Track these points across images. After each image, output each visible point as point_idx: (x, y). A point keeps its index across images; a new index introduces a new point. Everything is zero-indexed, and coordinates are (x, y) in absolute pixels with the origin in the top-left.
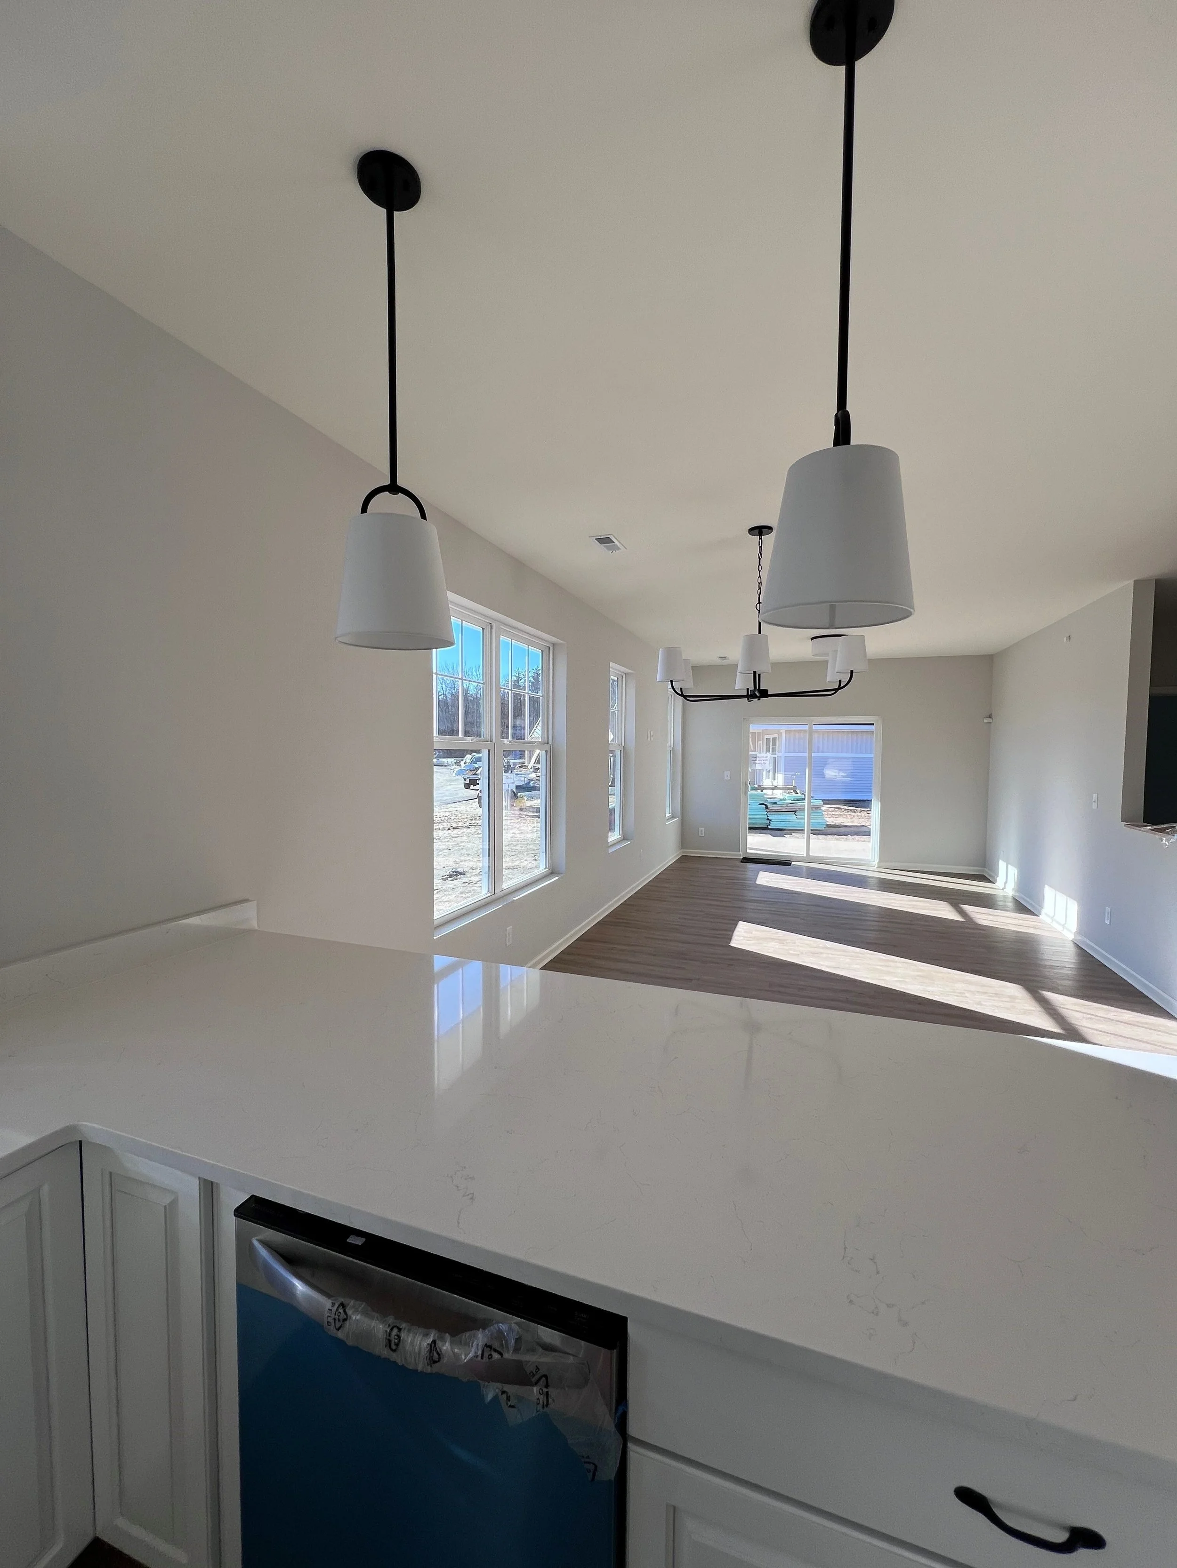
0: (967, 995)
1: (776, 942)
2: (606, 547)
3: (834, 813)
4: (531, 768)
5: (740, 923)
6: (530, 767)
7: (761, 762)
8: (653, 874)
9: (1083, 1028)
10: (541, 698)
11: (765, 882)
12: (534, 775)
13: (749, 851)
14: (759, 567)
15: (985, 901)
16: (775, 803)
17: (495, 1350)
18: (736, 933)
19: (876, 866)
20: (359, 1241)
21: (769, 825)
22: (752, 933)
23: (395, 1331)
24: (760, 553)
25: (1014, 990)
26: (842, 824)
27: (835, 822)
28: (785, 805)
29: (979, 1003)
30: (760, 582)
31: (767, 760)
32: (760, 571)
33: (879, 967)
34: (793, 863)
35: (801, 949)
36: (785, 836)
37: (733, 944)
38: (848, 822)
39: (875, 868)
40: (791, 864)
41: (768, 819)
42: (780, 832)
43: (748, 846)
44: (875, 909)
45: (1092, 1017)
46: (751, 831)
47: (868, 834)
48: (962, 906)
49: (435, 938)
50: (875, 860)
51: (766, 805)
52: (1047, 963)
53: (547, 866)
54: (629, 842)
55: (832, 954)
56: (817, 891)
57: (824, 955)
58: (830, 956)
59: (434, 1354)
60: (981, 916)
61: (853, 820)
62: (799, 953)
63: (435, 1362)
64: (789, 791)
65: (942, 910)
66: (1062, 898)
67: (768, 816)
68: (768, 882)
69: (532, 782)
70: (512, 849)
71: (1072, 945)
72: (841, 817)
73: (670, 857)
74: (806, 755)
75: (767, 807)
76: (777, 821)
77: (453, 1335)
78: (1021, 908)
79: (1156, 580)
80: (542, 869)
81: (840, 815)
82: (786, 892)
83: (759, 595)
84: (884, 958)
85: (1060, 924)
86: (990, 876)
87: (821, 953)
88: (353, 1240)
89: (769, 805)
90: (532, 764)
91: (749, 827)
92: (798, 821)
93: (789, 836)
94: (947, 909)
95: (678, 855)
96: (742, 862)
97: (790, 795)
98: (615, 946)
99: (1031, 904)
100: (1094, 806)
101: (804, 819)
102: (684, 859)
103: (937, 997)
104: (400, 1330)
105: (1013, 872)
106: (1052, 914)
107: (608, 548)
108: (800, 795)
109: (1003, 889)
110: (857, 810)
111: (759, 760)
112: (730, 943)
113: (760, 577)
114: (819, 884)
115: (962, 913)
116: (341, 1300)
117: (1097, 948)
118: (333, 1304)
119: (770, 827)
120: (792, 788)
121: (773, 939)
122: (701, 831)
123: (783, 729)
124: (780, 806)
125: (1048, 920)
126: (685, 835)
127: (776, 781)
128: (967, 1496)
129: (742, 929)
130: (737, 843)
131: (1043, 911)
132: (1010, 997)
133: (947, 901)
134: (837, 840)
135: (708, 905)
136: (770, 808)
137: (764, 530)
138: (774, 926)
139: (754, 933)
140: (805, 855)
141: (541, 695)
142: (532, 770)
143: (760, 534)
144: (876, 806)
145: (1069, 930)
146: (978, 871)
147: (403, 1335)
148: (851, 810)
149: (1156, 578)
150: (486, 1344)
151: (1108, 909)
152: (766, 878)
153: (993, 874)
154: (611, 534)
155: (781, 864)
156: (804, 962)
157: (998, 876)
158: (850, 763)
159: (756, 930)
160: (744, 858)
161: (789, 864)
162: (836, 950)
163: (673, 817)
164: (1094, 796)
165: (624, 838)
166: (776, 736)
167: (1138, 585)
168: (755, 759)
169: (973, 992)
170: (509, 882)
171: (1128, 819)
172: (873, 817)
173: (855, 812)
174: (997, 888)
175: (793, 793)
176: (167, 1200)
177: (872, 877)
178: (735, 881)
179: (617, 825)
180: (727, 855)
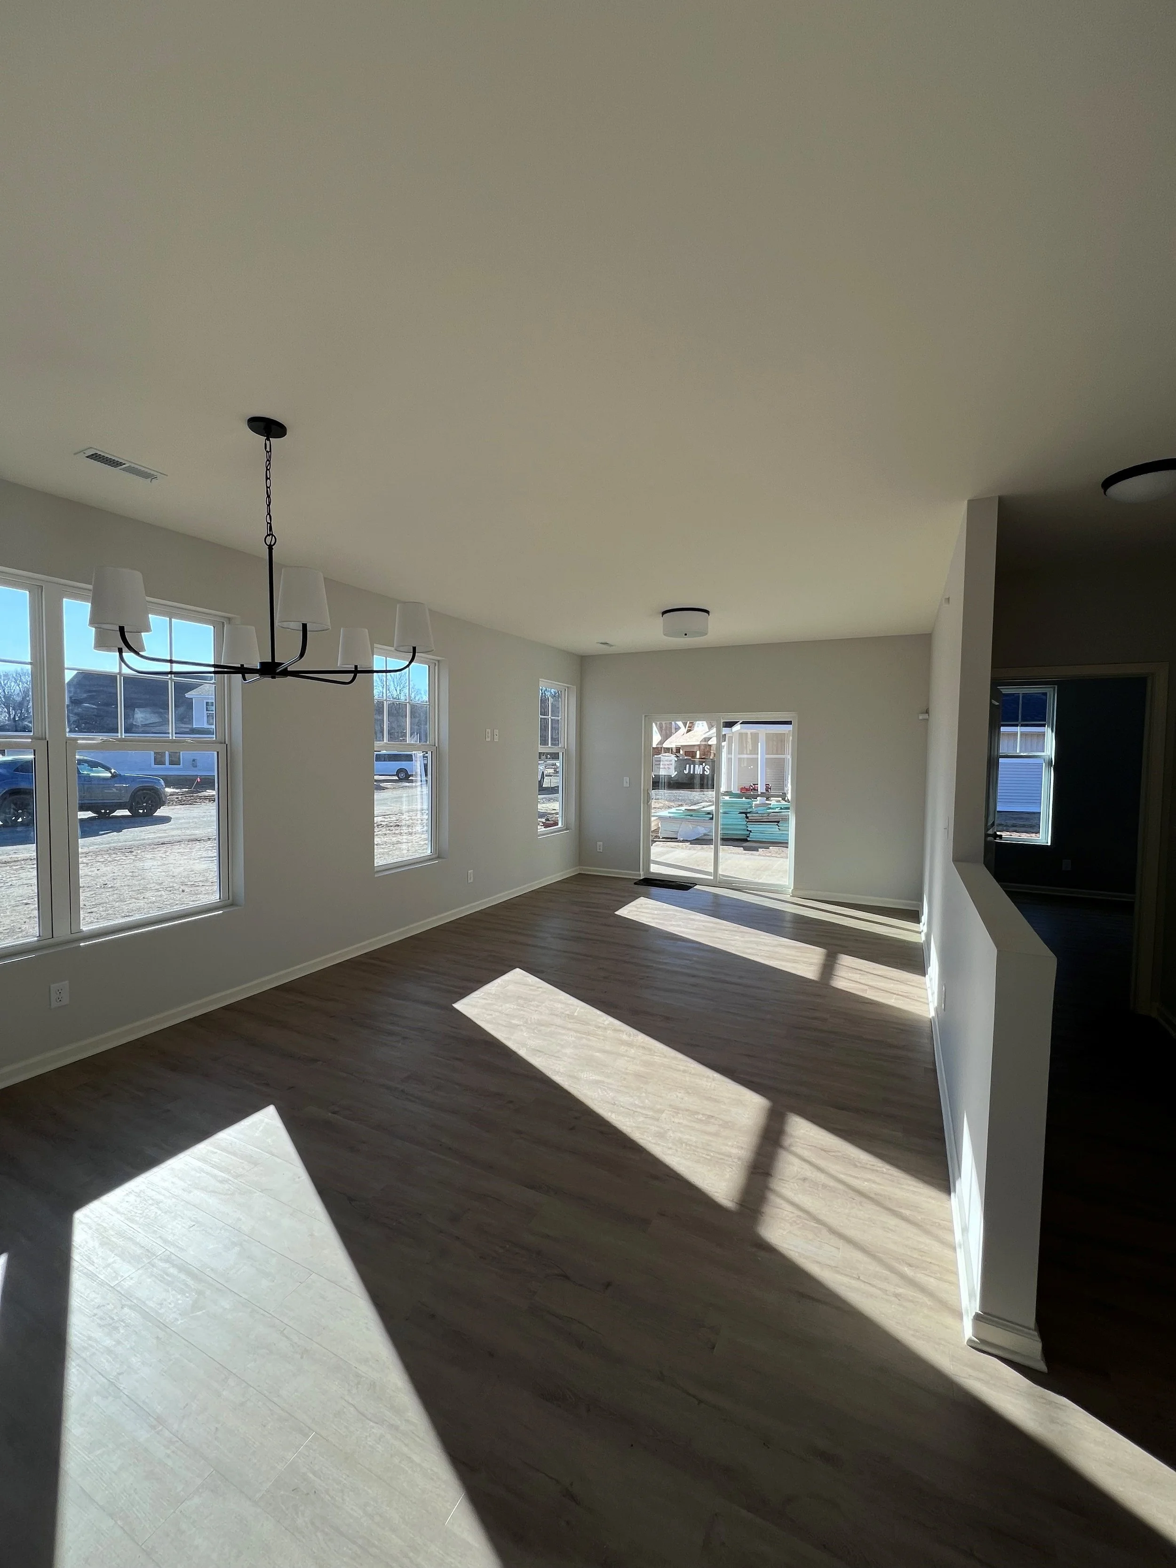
1: (515, 1004)
8: (498, 899)
11: (626, 913)
13: (652, 870)
18: (484, 987)
19: (790, 894)
22: (503, 988)
25: (747, 1110)
34: (695, 886)
40: (692, 887)
43: (652, 865)
48: (840, 956)
50: (791, 886)
53: (223, 898)
57: (550, 1029)
58: (558, 1029)
60: (849, 972)
66: (935, 959)
68: (630, 912)
79: (1000, 498)
85: (932, 994)
86: (920, 912)
87: (550, 1025)
95: (571, 873)
96: (631, 884)
99: (927, 959)
100: (946, 837)
105: (926, 914)
106: (931, 979)
109: (921, 934)
115: (829, 968)
117: (939, 1039)
119: (747, 839)
122: (600, 845)
125: (928, 986)
126: (583, 850)
130: (637, 861)
140: (712, 878)
143: (269, 432)
144: (792, 822)
149: (999, 494)
152: (633, 907)
155: (680, 887)
157: (923, 915)
160: (643, 879)
164: (946, 821)
165: (437, 857)
167: (973, 505)
174: (919, 930)
178: (595, 910)
180: (626, 874)
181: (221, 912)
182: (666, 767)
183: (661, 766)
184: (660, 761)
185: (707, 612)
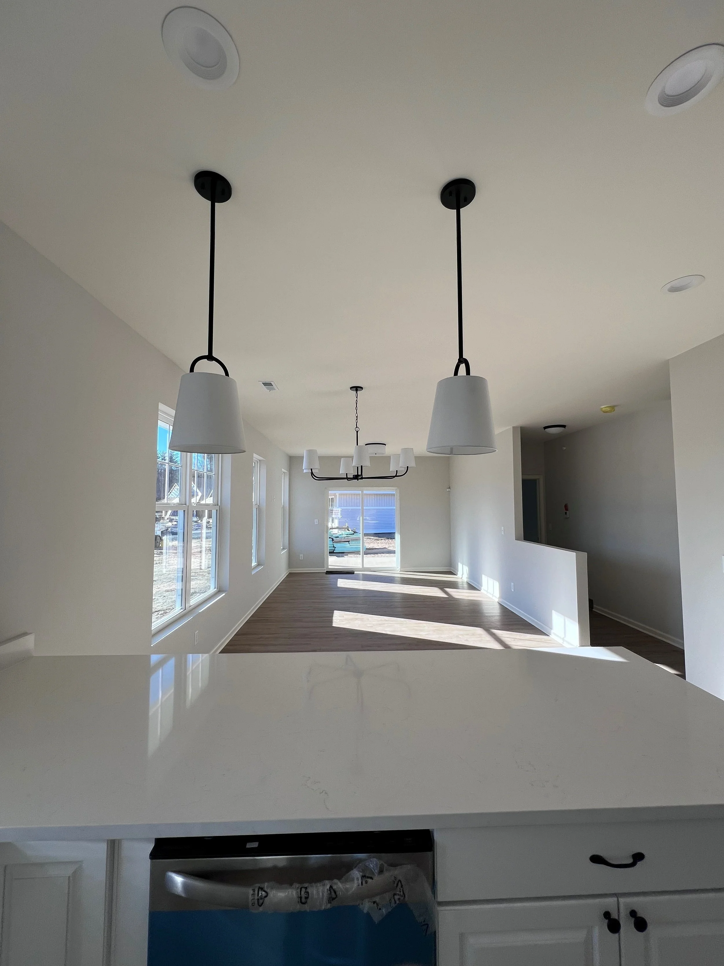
0: (460, 636)
1: (358, 621)
2: (266, 388)
3: (367, 541)
4: (168, 519)
5: (335, 611)
6: (166, 518)
7: (335, 513)
8: (274, 586)
9: (512, 646)
10: (213, 475)
11: (343, 585)
12: (170, 524)
13: (329, 567)
14: (356, 408)
15: (453, 585)
16: (338, 537)
17: (368, 877)
18: (334, 618)
19: (399, 571)
20: (255, 845)
21: (335, 550)
22: (343, 617)
23: (303, 890)
24: (357, 400)
25: (479, 631)
26: (373, 547)
27: (369, 546)
28: (343, 538)
29: (467, 640)
30: (357, 416)
31: (339, 512)
32: (357, 410)
33: (415, 628)
34: (355, 572)
35: (374, 623)
36: (344, 556)
37: (334, 625)
38: (376, 546)
39: (399, 572)
40: (354, 573)
41: (334, 547)
42: (341, 554)
43: (329, 564)
44: (399, 595)
45: (515, 639)
46: (331, 554)
47: (394, 552)
48: (445, 589)
49: (152, 645)
50: (399, 567)
51: (332, 538)
52: (487, 615)
53: (216, 587)
54: (263, 567)
55: (390, 624)
56: (373, 588)
57: (386, 625)
58: (390, 625)
59: (333, 895)
60: (455, 593)
61: (378, 544)
62: (373, 625)
63: (334, 899)
64: (344, 529)
65: (435, 592)
66: (491, 581)
67: (333, 545)
68: (344, 585)
69: (170, 529)
70: (167, 577)
71: (497, 604)
72: (371, 543)
73: (282, 575)
74: (360, 508)
75: (333, 540)
76: (339, 547)
77: (339, 879)
78: (471, 587)
79: (521, 427)
80: (212, 590)
81: (371, 542)
82: (351, 590)
83: (357, 423)
84: (417, 622)
85: (491, 594)
86: (453, 571)
87: (384, 624)
88: (250, 845)
89: (334, 539)
90: (168, 516)
91: (329, 552)
92: (351, 547)
93: (346, 556)
94: (439, 591)
95: (287, 573)
96: (326, 574)
97: (345, 532)
98: (262, 636)
99: (476, 585)
100: (503, 533)
101: (360, 545)
102: (290, 575)
103: (447, 640)
104: (306, 888)
105: (466, 569)
106: (487, 589)
107: (268, 389)
108: (351, 531)
109: (461, 578)
110: (379, 539)
111: (334, 512)
112: (332, 625)
113: (357, 413)
114: (373, 583)
115: (446, 593)
116: (258, 885)
117: (508, 603)
118: (254, 890)
119: (335, 551)
120: (346, 528)
121: (357, 619)
122: (301, 557)
123: (337, 493)
124: (340, 538)
125: (485, 593)
126: (291, 560)
127: (334, 523)
128: (596, 859)
129: (338, 615)
130: (323, 562)
131: (482, 588)
132: (479, 635)
133: (439, 587)
134: (373, 557)
135: (313, 602)
136: (335, 540)
137: (358, 389)
138: (354, 611)
139: (345, 616)
140: (361, 567)
141: (214, 474)
142: (168, 520)
143: (357, 390)
144: (397, 536)
145: (496, 597)
146: (448, 569)
147: (309, 890)
148: (376, 539)
149: (521, 426)
150: (362, 876)
151: (512, 584)
152: (343, 583)
153: (455, 570)
154: (273, 381)
155: (348, 573)
156: (376, 630)
157: (458, 571)
158: (375, 512)
159: (345, 615)
160: (327, 572)
161: (353, 573)
162: (392, 621)
163: (284, 549)
164: (502, 528)
165: (259, 565)
166: (333, 497)
167: (514, 428)
168: (332, 512)
169: (462, 635)
170: (193, 601)
171: (517, 539)
172: (396, 544)
173: (378, 540)
174: (458, 577)
175: (347, 531)
176: (69, 871)
177: (398, 577)
178: (325, 586)
179: (254, 556)
180: (316, 570)
181: (224, 594)
182: (336, 513)
183: (334, 513)
184: (333, 511)
185: (385, 445)
